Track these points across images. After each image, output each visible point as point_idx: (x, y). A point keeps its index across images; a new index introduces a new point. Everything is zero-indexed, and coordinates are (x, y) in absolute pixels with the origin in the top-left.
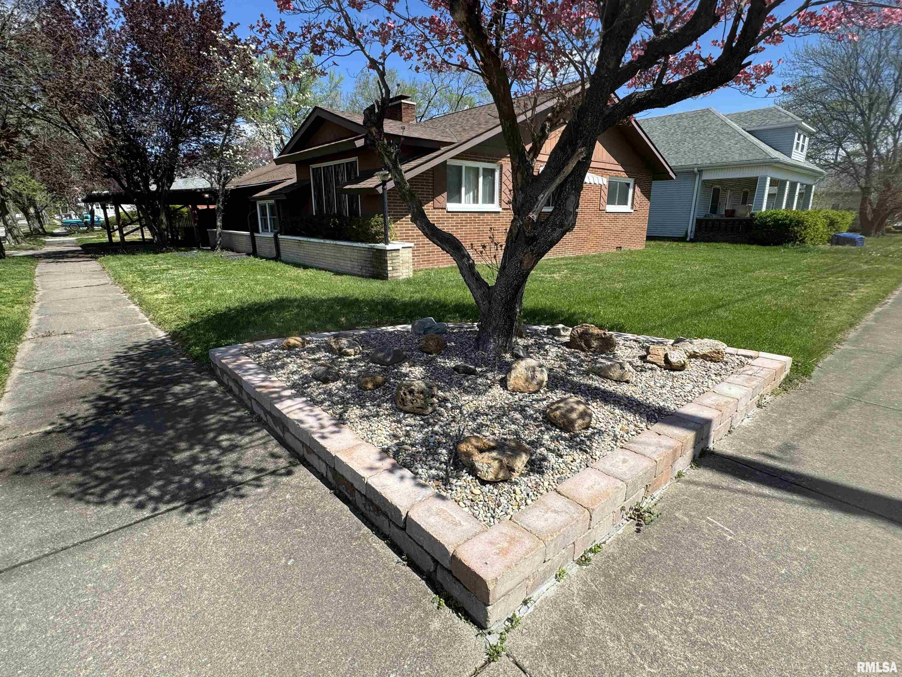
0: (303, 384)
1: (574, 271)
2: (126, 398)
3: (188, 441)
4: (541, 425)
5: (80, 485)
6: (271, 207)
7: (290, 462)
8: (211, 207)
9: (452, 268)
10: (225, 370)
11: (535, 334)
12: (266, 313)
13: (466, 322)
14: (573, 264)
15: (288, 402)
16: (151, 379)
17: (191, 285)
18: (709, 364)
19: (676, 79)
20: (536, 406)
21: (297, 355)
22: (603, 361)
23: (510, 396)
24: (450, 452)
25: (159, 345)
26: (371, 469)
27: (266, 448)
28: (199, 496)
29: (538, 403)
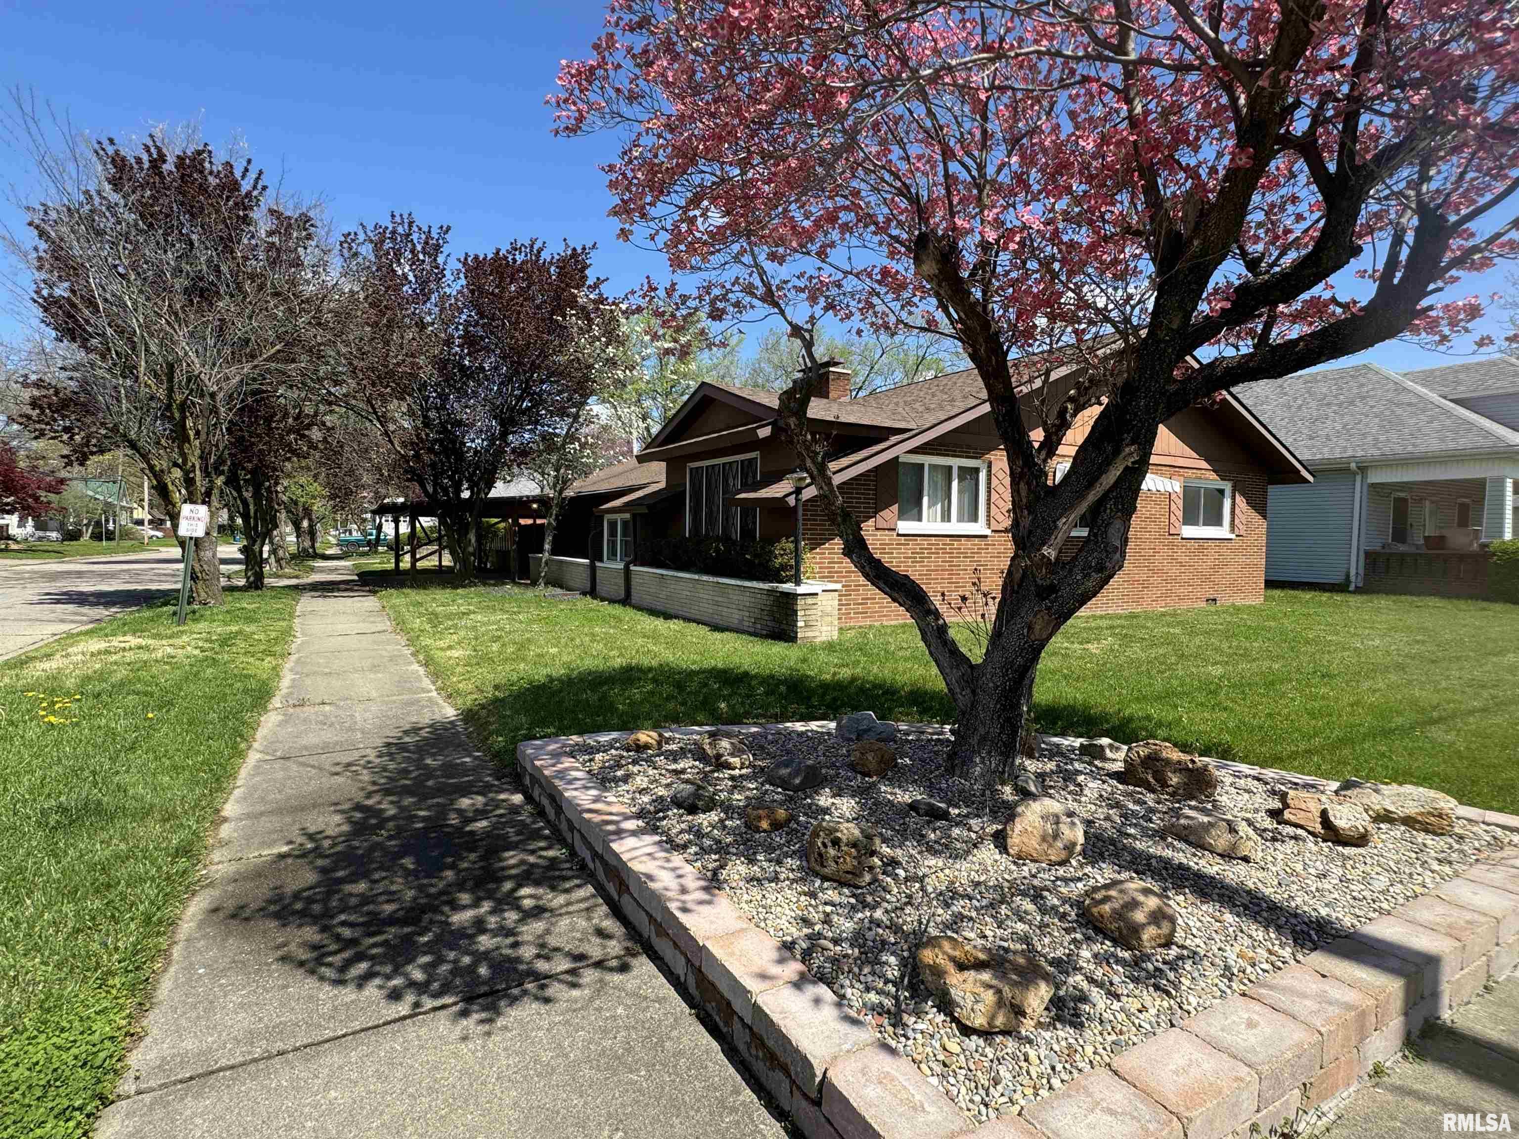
0: (657, 812)
1: (1127, 639)
2: (392, 812)
3: (472, 891)
4: (1074, 930)
5: (315, 947)
6: (625, 523)
7: (627, 949)
8: (539, 521)
9: (903, 626)
10: (538, 779)
11: (1056, 752)
12: (605, 688)
13: (929, 722)
14: (1123, 627)
15: (631, 842)
16: (430, 783)
17: (500, 637)
18: (1421, 837)
19: (1294, 335)
20: (1062, 890)
21: (649, 761)
22: (1192, 815)
23: (1013, 867)
24: (903, 963)
25: (446, 729)
26: (763, 976)
27: (589, 919)
28: (484, 989)
29: (1067, 885)
